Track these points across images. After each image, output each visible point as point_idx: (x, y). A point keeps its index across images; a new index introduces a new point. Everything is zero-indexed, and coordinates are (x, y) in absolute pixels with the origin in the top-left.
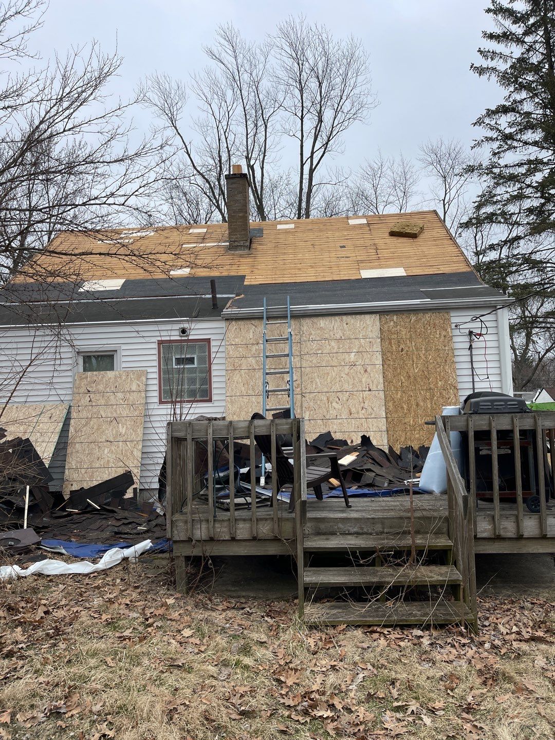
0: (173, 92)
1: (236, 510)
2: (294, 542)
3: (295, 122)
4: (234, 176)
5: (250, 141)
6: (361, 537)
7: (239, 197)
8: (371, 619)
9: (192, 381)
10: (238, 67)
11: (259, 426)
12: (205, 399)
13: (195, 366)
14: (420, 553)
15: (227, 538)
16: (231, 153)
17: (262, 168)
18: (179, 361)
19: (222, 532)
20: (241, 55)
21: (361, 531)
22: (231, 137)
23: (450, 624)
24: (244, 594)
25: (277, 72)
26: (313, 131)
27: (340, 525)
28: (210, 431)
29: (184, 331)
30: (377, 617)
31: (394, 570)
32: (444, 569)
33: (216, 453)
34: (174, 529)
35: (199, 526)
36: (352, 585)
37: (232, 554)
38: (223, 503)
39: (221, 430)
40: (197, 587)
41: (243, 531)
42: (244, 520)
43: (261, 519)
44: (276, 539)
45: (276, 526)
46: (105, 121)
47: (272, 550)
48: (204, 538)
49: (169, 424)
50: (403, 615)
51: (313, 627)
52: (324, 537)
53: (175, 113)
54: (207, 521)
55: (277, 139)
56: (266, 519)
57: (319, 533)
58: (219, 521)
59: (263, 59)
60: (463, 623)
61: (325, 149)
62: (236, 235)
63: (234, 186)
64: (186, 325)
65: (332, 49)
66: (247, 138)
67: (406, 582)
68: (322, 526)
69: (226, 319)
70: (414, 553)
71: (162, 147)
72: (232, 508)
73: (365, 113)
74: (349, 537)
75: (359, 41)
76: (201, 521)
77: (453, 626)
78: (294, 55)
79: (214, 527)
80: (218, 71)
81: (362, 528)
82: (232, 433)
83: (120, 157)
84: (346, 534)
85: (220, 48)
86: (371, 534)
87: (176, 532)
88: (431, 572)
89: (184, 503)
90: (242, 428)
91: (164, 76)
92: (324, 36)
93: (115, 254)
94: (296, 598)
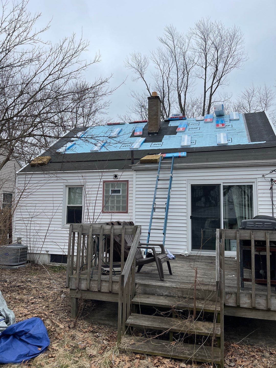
0: (142, 60)
3: (202, 71)
4: (153, 98)
6: (168, 298)
7: (154, 108)
8: (157, 352)
9: (118, 202)
10: (174, 46)
12: (125, 211)
13: (121, 194)
14: (198, 313)
15: (96, 290)
17: (185, 95)
19: (94, 287)
20: (176, 40)
21: (169, 295)
22: (170, 81)
23: (205, 363)
27: (158, 290)
28: (91, 230)
29: (116, 176)
34: (70, 282)
37: (99, 299)
39: (97, 230)
41: (105, 287)
42: (106, 281)
43: (115, 282)
48: (85, 289)
50: (177, 352)
51: (123, 352)
52: (147, 296)
53: (143, 71)
54: (87, 279)
56: (117, 282)
57: (145, 293)
58: (93, 280)
59: (187, 41)
60: (212, 364)
61: (219, 84)
63: (152, 103)
66: (178, 81)
68: (148, 289)
69: (135, 170)
70: (195, 313)
72: (99, 274)
74: (162, 297)
75: (239, 28)
76: (84, 279)
77: (206, 364)
78: (203, 37)
79: (90, 283)
81: (170, 293)
84: (161, 295)
85: (166, 37)
86: (175, 297)
87: (71, 284)
88: (203, 326)
91: (138, 53)
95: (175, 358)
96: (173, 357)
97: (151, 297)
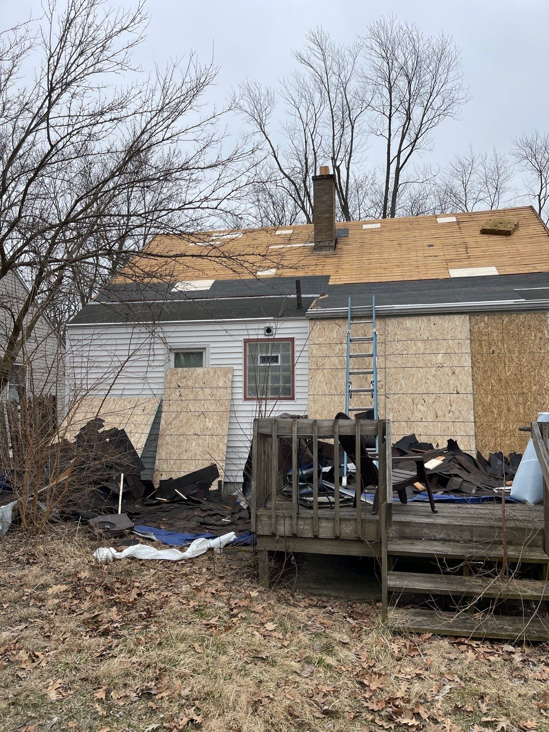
0: (262, 98)
1: (319, 508)
2: (378, 544)
3: (383, 122)
4: (321, 178)
5: (336, 142)
6: (447, 543)
7: (326, 198)
8: (458, 630)
9: (276, 379)
10: (326, 70)
11: (344, 426)
12: (288, 396)
13: (279, 364)
14: (513, 565)
15: (310, 535)
16: (317, 155)
17: (348, 169)
18: (264, 359)
19: (305, 529)
21: (447, 538)
22: (317, 139)
23: (545, 642)
24: (326, 592)
25: (366, 72)
26: (401, 129)
27: (426, 531)
28: (295, 429)
29: (269, 330)
30: (465, 629)
31: (484, 581)
32: (539, 584)
33: (300, 451)
34: (258, 524)
35: (283, 522)
36: (439, 593)
37: (314, 552)
38: (306, 501)
39: (305, 428)
40: (280, 582)
41: (326, 529)
42: (327, 519)
43: (345, 520)
44: (359, 541)
45: (359, 527)
46: (200, 129)
47: (355, 551)
48: (287, 534)
49: (255, 420)
50: (493, 629)
51: (397, 633)
52: (409, 541)
53: (264, 118)
54: (291, 517)
55: (364, 139)
56: (349, 520)
57: (403, 537)
58: (303, 518)
59: (351, 60)
62: (322, 235)
63: (321, 187)
64: (273, 325)
65: (422, 46)
66: (334, 140)
67: (497, 594)
68: (407, 530)
69: (310, 319)
70: (505, 565)
71: (253, 152)
72: (315, 506)
73: (455, 109)
74: (436, 543)
75: (450, 36)
76: (285, 517)
77: (547, 644)
78: (384, 54)
79: (297, 524)
80: (307, 74)
81: (449, 535)
82: (317, 432)
83: (214, 162)
84: (432, 540)
85: (309, 52)
86: (458, 541)
87: (260, 526)
88: (524, 586)
89: (268, 498)
90: (326, 427)
91: (255, 83)
92: (414, 33)
93: (207, 256)
94: (380, 601)
95: (491, 637)
96: (488, 637)
97: (417, 542)
